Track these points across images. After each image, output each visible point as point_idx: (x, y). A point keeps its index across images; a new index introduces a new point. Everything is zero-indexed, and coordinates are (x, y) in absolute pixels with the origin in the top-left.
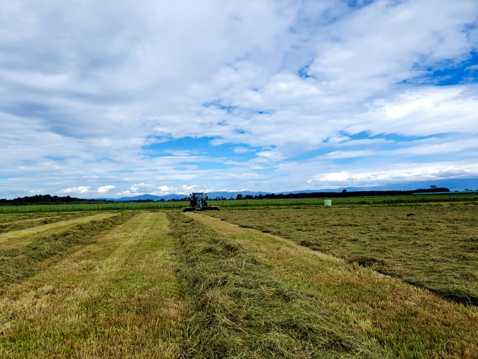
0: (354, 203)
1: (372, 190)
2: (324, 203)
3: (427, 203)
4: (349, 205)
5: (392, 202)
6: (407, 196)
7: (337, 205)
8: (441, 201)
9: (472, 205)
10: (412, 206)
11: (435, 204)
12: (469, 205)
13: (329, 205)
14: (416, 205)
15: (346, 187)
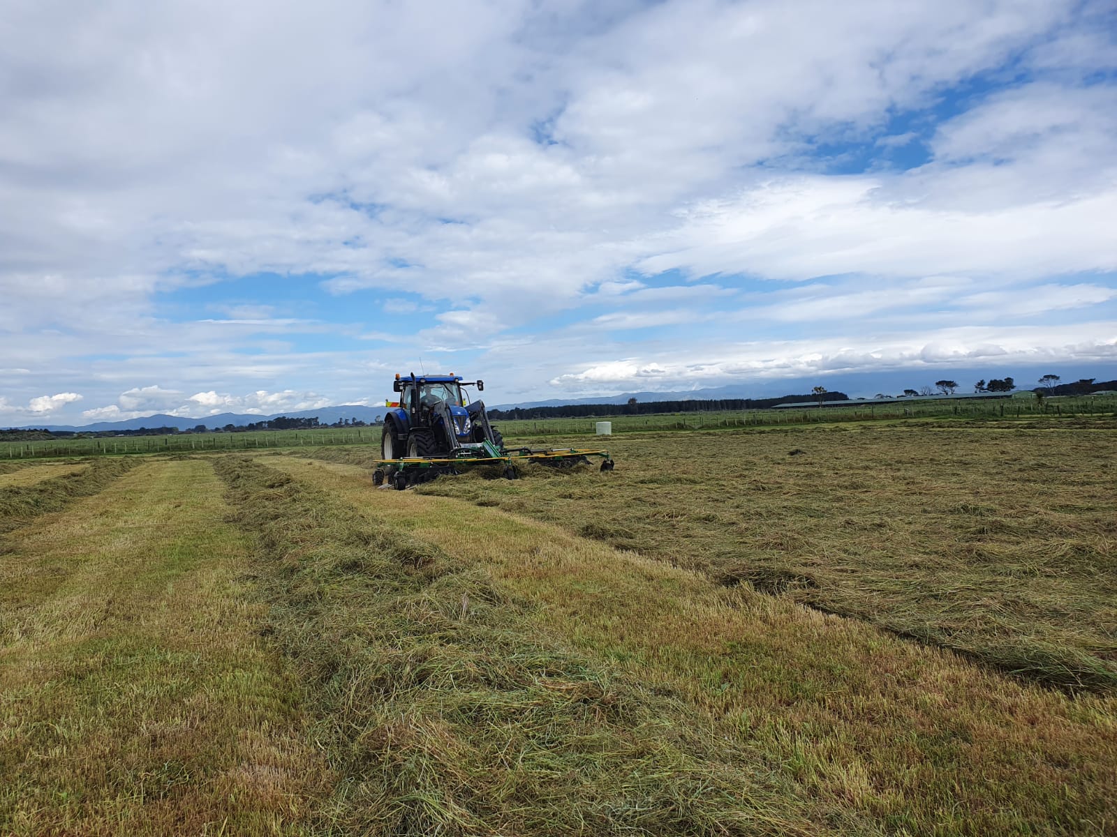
0: (660, 428)
1: (691, 399)
2: (595, 430)
3: (814, 426)
4: (650, 432)
5: (741, 424)
6: (766, 411)
7: (623, 434)
8: (840, 422)
9: (904, 429)
10: (786, 432)
11: (832, 426)
12: (898, 429)
13: (606, 433)
14: (794, 431)
15: (635, 392)
